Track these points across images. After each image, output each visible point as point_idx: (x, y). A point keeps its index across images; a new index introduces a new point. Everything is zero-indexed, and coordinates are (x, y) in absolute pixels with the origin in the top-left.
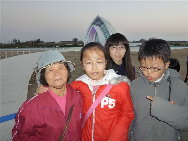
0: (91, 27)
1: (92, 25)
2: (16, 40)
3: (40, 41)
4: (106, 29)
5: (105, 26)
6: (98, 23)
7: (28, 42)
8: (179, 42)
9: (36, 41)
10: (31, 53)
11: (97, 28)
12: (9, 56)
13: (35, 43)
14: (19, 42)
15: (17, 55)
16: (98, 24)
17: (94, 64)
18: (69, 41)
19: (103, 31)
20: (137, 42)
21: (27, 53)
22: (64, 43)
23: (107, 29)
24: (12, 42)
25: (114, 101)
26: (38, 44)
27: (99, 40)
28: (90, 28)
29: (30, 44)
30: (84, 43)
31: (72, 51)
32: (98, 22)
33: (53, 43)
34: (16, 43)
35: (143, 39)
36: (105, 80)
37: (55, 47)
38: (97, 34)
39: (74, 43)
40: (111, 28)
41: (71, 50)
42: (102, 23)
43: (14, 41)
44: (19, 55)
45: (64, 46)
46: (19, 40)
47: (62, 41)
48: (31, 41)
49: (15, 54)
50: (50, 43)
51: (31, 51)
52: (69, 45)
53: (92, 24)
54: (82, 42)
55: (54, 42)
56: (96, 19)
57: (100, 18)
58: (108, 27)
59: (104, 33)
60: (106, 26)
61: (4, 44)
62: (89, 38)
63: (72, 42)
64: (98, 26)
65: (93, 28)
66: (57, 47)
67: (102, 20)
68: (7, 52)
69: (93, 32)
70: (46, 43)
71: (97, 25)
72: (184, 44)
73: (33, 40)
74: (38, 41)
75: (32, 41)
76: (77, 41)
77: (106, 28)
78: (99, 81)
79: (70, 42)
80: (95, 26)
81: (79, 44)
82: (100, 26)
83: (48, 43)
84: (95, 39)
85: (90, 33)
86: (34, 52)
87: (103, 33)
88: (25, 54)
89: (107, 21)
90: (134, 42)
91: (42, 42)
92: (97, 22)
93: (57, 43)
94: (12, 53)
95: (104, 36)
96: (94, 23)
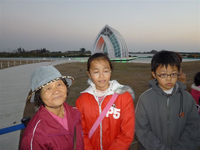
0: (99, 37)
1: (100, 35)
2: (21, 49)
3: (46, 51)
4: (115, 39)
5: (114, 36)
6: (107, 33)
7: (33, 51)
8: (193, 53)
9: (41, 50)
10: (35, 62)
11: (106, 38)
12: (11, 66)
13: (40, 52)
14: (24, 51)
15: (20, 65)
16: (107, 34)
17: (101, 73)
18: (76, 51)
19: (112, 41)
20: (148, 53)
21: (30, 62)
22: (71, 53)
23: (116, 39)
24: (16, 51)
25: (119, 110)
26: (44, 53)
27: (107, 50)
29: (35, 53)
30: (91, 54)
31: (79, 62)
32: (107, 31)
33: (59, 53)
34: (21, 52)
35: (155, 50)
38: (105, 44)
39: (81, 53)
40: (120, 38)
41: (77, 61)
42: (111, 33)
43: (18, 50)
44: (22, 65)
45: (70, 57)
46: (24, 49)
47: (69, 51)
48: (36, 50)
49: (18, 64)
50: (56, 52)
51: (35, 61)
52: (76, 55)
54: (89, 52)
55: (60, 52)
56: (104, 28)
57: (108, 27)
58: (117, 36)
59: (113, 44)
61: (8, 53)
62: (97, 48)
63: (80, 52)
65: (101, 38)
66: (62, 57)
67: (111, 30)
69: (101, 42)
70: (52, 53)
71: (105, 35)
72: (198, 56)
73: (39, 50)
74: (44, 50)
75: (37, 51)
76: (85, 51)
77: (115, 38)
79: (77, 52)
80: (103, 35)
81: (86, 54)
82: (108, 36)
83: (54, 53)
84: (104, 49)
85: (98, 43)
86: (39, 62)
87: (111, 43)
88: (28, 63)
89: (116, 31)
90: (144, 53)
91: (48, 51)
92: (105, 31)
93: (63, 53)
94: (14, 62)
95: (112, 46)
96: (102, 33)
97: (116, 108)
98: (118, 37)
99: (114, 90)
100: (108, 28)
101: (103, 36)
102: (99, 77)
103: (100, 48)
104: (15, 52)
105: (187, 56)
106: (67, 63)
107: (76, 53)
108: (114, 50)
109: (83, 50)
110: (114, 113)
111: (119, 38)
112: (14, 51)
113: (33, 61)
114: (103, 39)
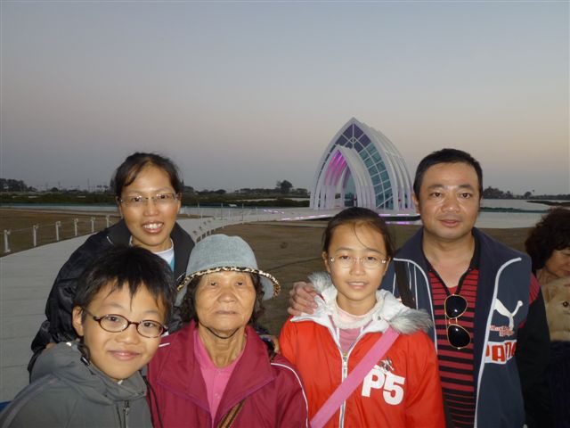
0: (331, 151)
1: (334, 146)
3: (183, 187)
4: (378, 159)
5: (374, 148)
6: (353, 140)
11: (351, 156)
16: (353, 143)
17: (358, 261)
18: (265, 188)
19: (367, 162)
22: (251, 194)
23: (380, 159)
24: (106, 187)
25: (401, 380)
27: (354, 188)
28: (329, 155)
30: (309, 197)
31: (275, 221)
32: (354, 136)
33: (218, 195)
36: (379, 318)
37: (226, 205)
38: (348, 172)
39: (280, 194)
40: (393, 154)
41: (272, 218)
42: (366, 140)
45: (252, 205)
47: (245, 189)
50: (212, 192)
52: (265, 200)
53: (337, 143)
54: (303, 193)
55: (221, 192)
56: (347, 127)
57: (359, 126)
58: (383, 150)
59: (370, 170)
60: (377, 148)
61: (85, 193)
62: (325, 183)
63: (276, 191)
64: (354, 150)
65: (339, 154)
67: (366, 133)
68: (95, 216)
69: (337, 167)
70: (201, 193)
71: (349, 146)
76: (291, 189)
77: (378, 153)
78: (362, 319)
79: (268, 191)
80: (343, 147)
81: (294, 199)
82: (358, 148)
83: (204, 193)
84: (344, 186)
85: (329, 168)
87: (367, 169)
89: (379, 134)
91: (190, 189)
92: (350, 136)
93: (231, 194)
95: (370, 178)
96: (341, 141)
97: (392, 372)
98: (385, 151)
99: (388, 319)
100: (356, 128)
101: (343, 149)
102: (351, 272)
103: (334, 181)
104: (104, 189)
106: (243, 222)
107: (265, 195)
108: (375, 188)
109: (286, 186)
110: (385, 388)
111: (389, 155)
112: (100, 187)
114: (342, 158)
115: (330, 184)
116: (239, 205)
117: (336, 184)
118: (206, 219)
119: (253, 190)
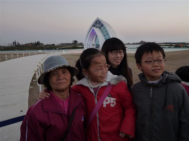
0: (91, 29)
2: (16, 43)
3: (40, 43)
4: (106, 31)
5: (105, 28)
6: (98, 25)
7: (28, 44)
8: (179, 43)
9: (36, 43)
10: (31, 55)
11: (97, 30)
12: (9, 59)
13: (34, 45)
14: (19, 44)
15: (17, 57)
16: (98, 26)
18: (68, 43)
19: (103, 33)
20: (137, 44)
22: (64, 45)
23: (107, 31)
24: (11, 44)
26: (38, 46)
27: (99, 41)
28: (90, 31)
29: (31, 46)
30: (84, 45)
31: (72, 54)
32: (98, 24)
34: (16, 45)
35: (143, 41)
38: (97, 36)
39: (74, 45)
40: (111, 30)
42: (102, 25)
43: (13, 44)
44: (19, 57)
45: (64, 49)
47: (62, 44)
48: (30, 43)
49: (15, 56)
50: (50, 45)
51: (31, 54)
52: (69, 47)
53: (92, 26)
54: (81, 44)
55: (53, 45)
56: (95, 21)
57: (99, 20)
58: (108, 29)
61: (4, 47)
62: (89, 40)
63: (72, 44)
64: (98, 28)
66: (57, 49)
67: (102, 22)
68: (7, 54)
69: (93, 34)
70: (46, 45)
71: (97, 27)
72: (184, 45)
74: (38, 43)
75: (32, 44)
76: (77, 43)
79: (70, 44)
81: (79, 46)
82: (100, 28)
83: (48, 45)
84: (95, 41)
85: (90, 35)
86: (34, 55)
87: (103, 35)
88: (25, 56)
89: (107, 23)
90: (134, 44)
91: (42, 44)
93: (57, 45)
94: (12, 55)
95: (104, 38)
96: (94, 26)
99: (109, 81)
101: (95, 29)
104: (10, 45)
105: (173, 46)
106: (61, 54)
107: (69, 45)
109: (75, 42)
110: (111, 103)
111: (110, 30)
112: (9, 44)
113: (29, 54)
114: (94, 31)
115: (91, 41)
116: (60, 49)
117: (92, 41)
118: (48, 54)
119: (65, 44)
